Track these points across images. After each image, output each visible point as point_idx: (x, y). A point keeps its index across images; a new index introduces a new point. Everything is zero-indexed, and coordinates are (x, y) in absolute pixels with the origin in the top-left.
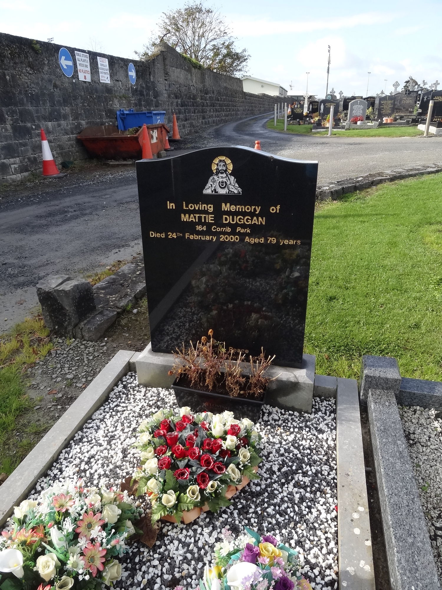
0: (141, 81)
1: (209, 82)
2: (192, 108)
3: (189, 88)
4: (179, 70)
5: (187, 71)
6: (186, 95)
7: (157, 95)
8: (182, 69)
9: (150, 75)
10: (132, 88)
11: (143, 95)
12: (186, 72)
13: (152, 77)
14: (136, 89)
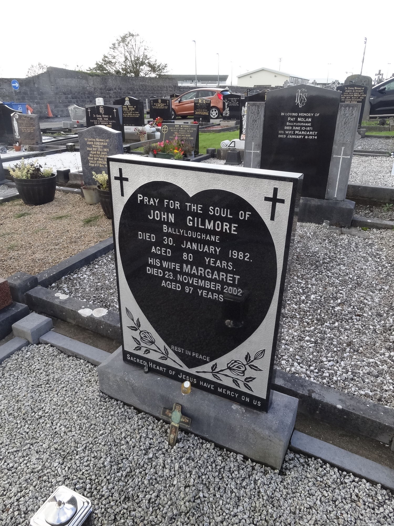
0: (24, 88)
1: (111, 83)
2: (88, 100)
3: (84, 88)
4: (70, 79)
5: (81, 79)
6: (79, 93)
7: (41, 94)
8: (75, 78)
9: (34, 84)
10: (15, 92)
11: (28, 94)
12: (79, 80)
13: (36, 86)
14: (20, 92)
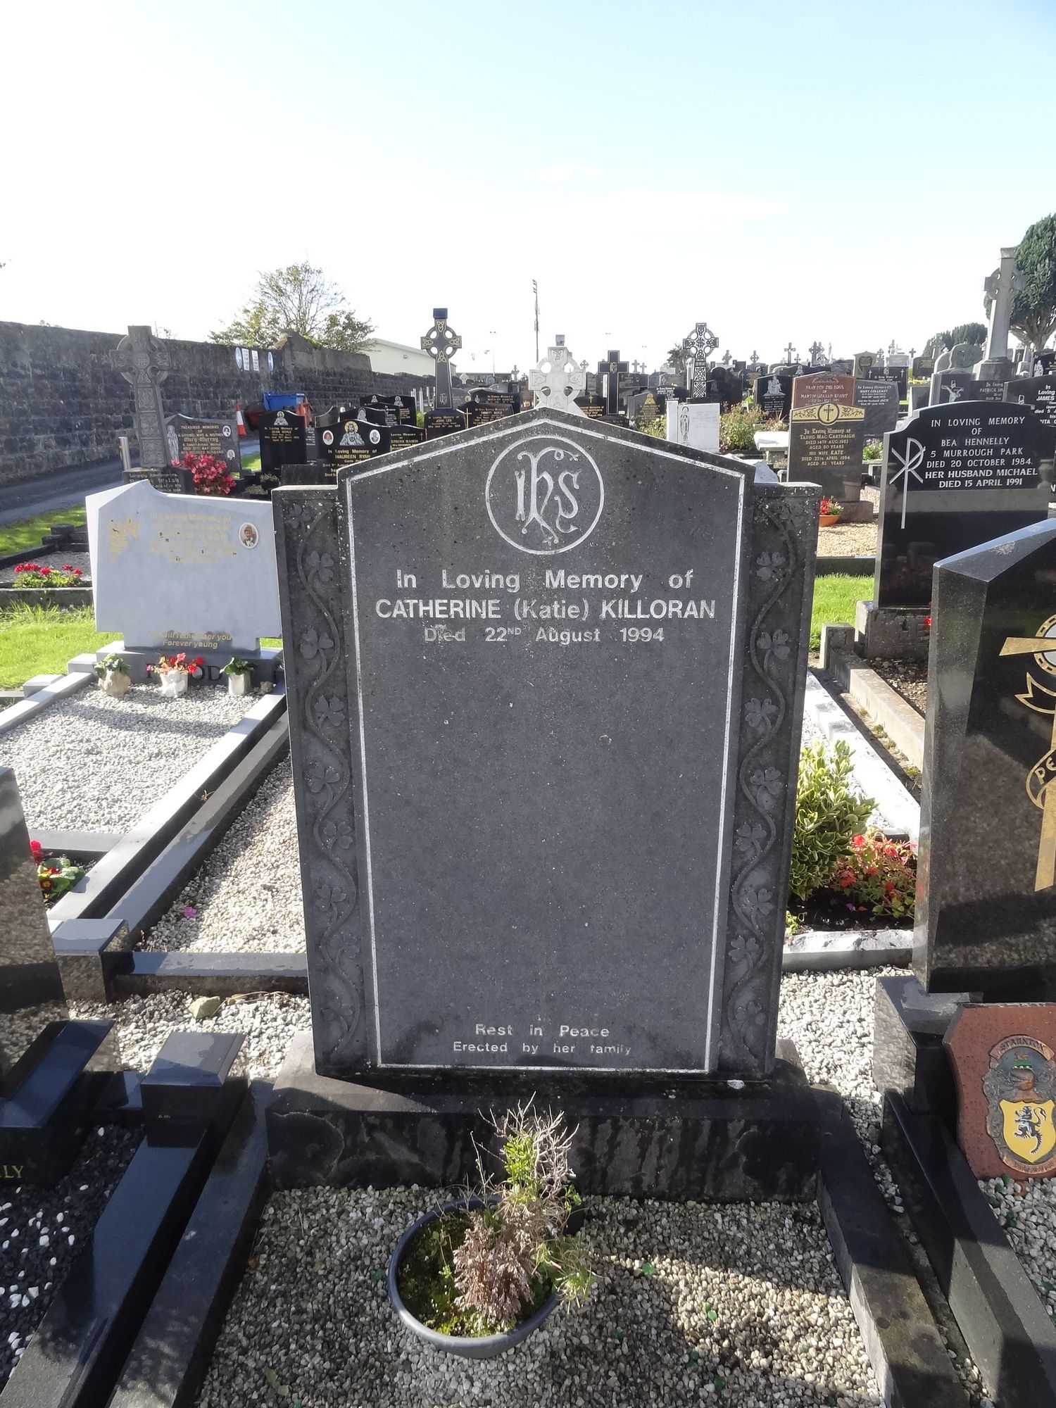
0: (276, 367)
1: (330, 364)
3: (312, 371)
4: (303, 354)
5: (309, 353)
6: (310, 378)
8: (305, 351)
9: (281, 361)
10: (271, 373)
11: (278, 379)
12: (307, 355)
13: (284, 363)
